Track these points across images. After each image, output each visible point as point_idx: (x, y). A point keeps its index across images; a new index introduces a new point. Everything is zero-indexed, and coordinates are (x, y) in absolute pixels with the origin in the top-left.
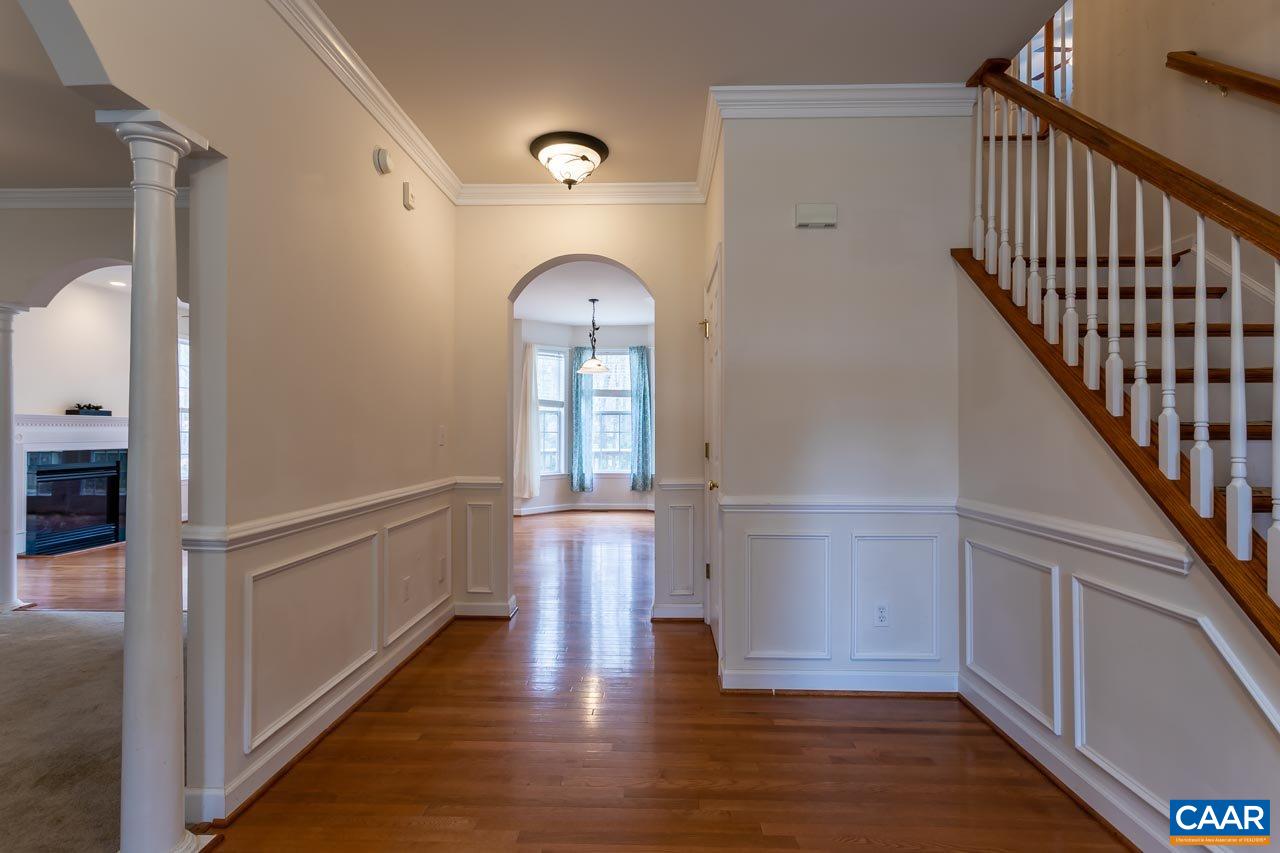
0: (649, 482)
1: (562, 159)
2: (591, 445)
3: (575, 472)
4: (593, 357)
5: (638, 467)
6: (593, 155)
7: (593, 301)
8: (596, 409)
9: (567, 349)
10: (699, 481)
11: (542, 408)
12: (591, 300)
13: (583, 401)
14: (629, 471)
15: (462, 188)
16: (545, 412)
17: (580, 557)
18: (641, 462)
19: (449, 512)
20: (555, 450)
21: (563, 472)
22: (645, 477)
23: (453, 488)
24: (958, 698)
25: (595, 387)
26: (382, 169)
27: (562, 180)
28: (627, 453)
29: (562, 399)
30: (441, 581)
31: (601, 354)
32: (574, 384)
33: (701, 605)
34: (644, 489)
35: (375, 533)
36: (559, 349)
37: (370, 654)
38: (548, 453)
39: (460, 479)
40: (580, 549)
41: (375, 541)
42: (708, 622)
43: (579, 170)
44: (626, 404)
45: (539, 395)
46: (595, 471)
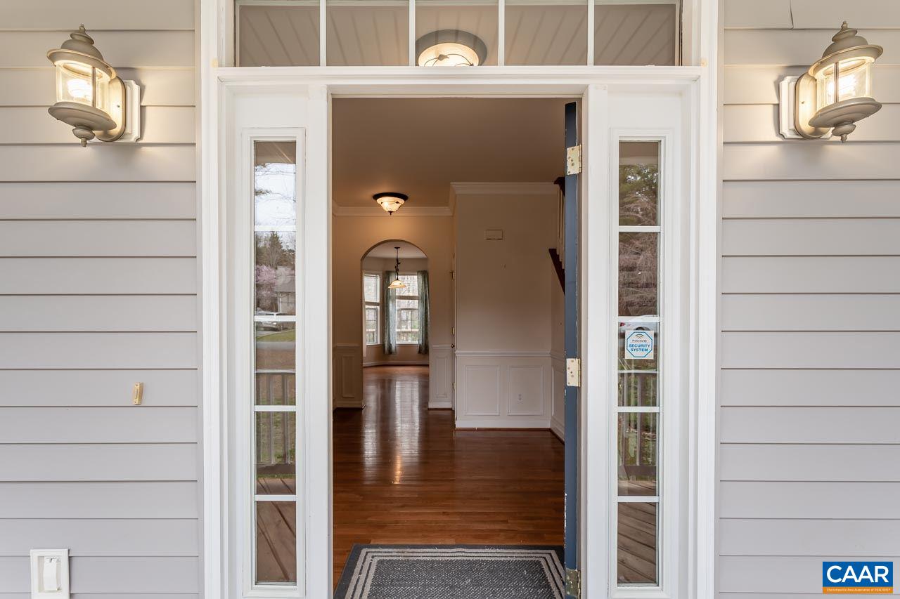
1: (387, 203)
2: (395, 329)
3: (386, 343)
4: (397, 279)
5: (422, 341)
6: (402, 201)
7: (397, 248)
8: (397, 308)
9: (381, 272)
11: (367, 307)
13: (390, 302)
14: (417, 342)
16: (368, 309)
18: (424, 337)
20: (374, 330)
21: (379, 343)
24: (549, 430)
25: (397, 294)
27: (387, 211)
28: (416, 332)
29: (378, 301)
31: (402, 275)
33: (450, 402)
34: (426, 353)
36: (377, 272)
38: (370, 332)
43: (395, 207)
44: (415, 304)
45: (367, 299)
46: (397, 343)
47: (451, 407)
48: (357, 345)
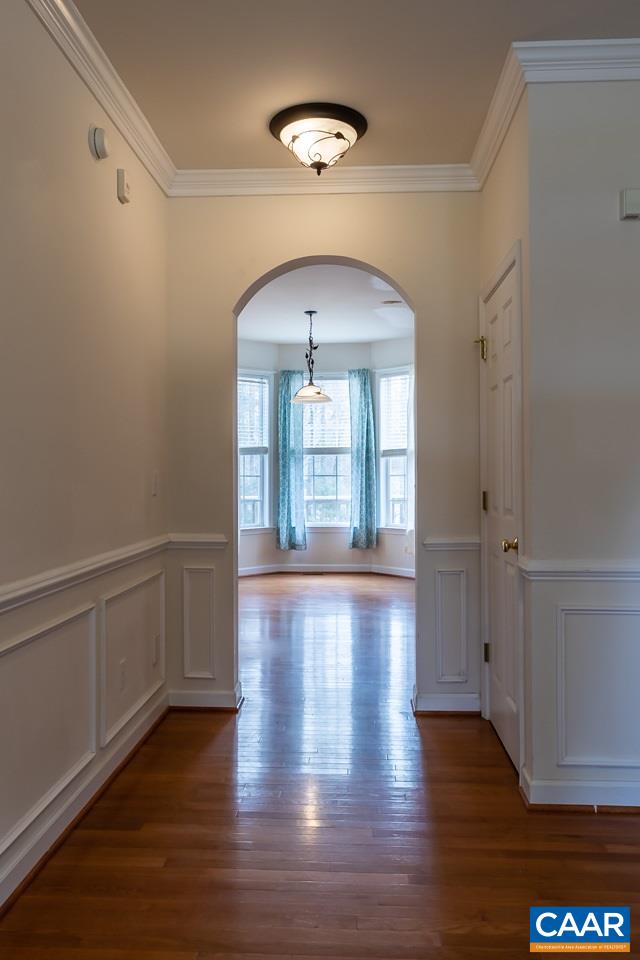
0: (374, 537)
3: (283, 526)
4: (311, 384)
5: (361, 520)
6: (350, 132)
7: (310, 313)
8: (306, 470)
9: (271, 373)
10: (475, 539)
11: (242, 457)
12: (307, 312)
14: (349, 525)
15: (176, 174)
16: (245, 461)
17: (289, 631)
18: (364, 511)
19: (163, 577)
20: (257, 497)
21: (267, 525)
22: (369, 532)
23: (166, 549)
26: (99, 154)
27: (310, 163)
28: (348, 502)
29: (266, 444)
30: (155, 665)
31: (321, 378)
32: (281, 416)
33: (476, 696)
34: (368, 547)
35: (93, 605)
36: (263, 373)
37: (89, 756)
38: (248, 501)
39: (175, 537)
40: (290, 621)
41: (93, 615)
42: (487, 715)
43: (330, 151)
44: (344, 463)
45: (243, 442)
46: (308, 524)
47: (475, 708)
48: (220, 538)
